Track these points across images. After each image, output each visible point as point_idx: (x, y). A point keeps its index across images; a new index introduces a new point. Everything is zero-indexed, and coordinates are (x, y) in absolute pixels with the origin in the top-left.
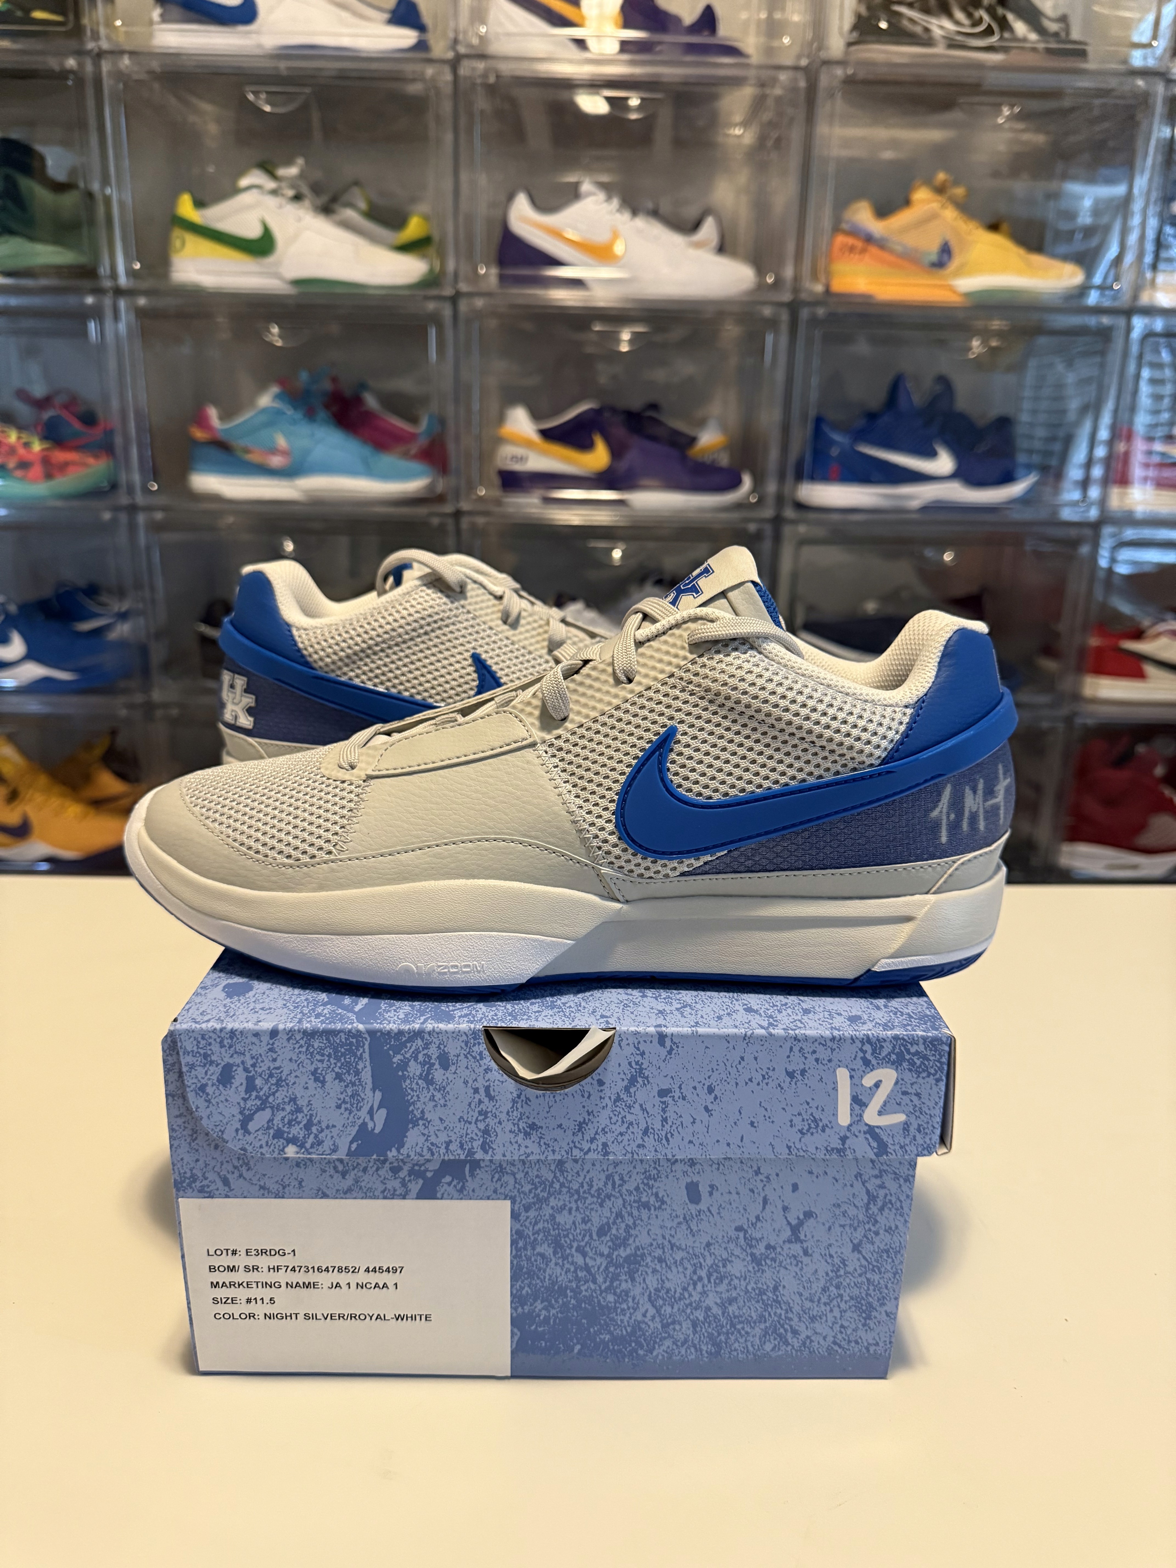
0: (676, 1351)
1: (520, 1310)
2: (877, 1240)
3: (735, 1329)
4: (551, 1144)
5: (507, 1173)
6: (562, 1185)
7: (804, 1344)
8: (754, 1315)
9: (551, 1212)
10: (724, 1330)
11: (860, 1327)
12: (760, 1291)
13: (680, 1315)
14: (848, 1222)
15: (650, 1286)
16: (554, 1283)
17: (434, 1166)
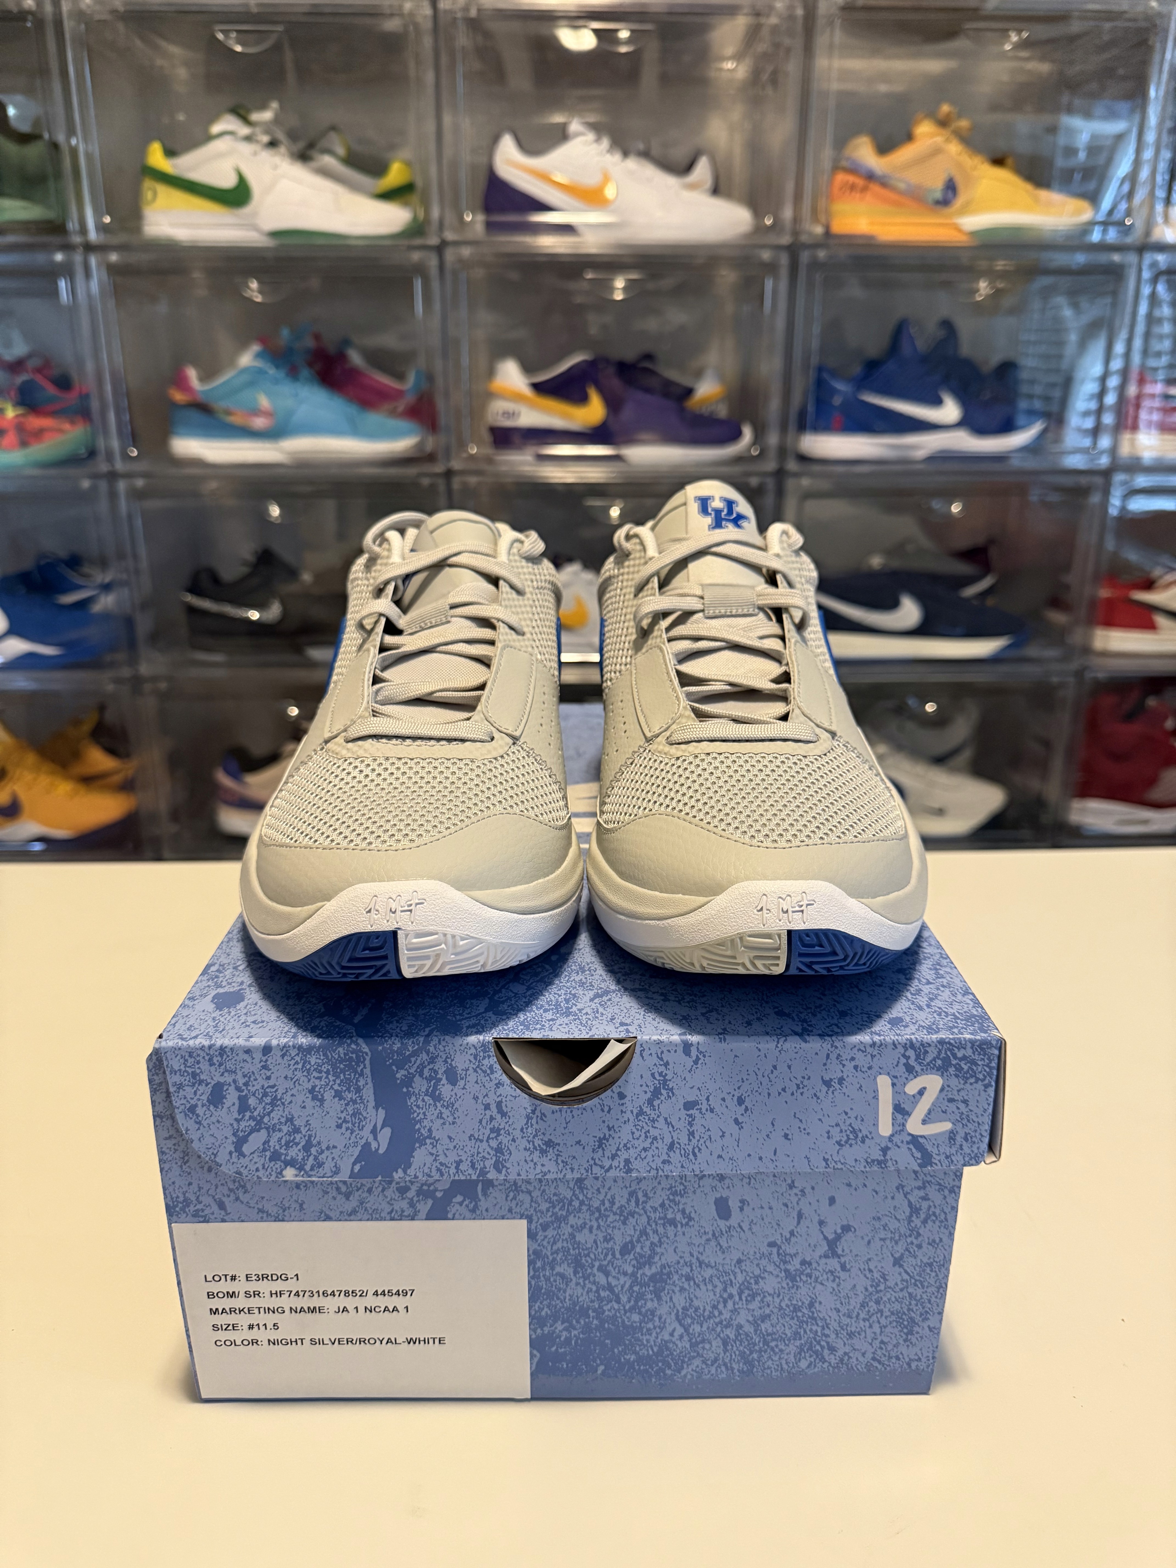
0: (706, 1371)
1: (539, 1331)
2: (919, 1253)
3: (768, 1346)
4: (569, 1161)
5: (523, 1192)
6: (582, 1203)
7: (842, 1360)
8: (788, 1332)
9: (570, 1230)
10: (757, 1348)
11: (901, 1341)
12: (795, 1308)
13: (710, 1333)
14: (889, 1235)
15: (677, 1305)
16: (575, 1304)
17: (444, 1185)
